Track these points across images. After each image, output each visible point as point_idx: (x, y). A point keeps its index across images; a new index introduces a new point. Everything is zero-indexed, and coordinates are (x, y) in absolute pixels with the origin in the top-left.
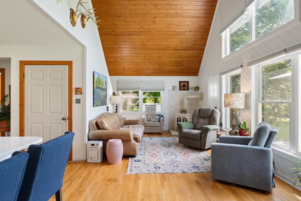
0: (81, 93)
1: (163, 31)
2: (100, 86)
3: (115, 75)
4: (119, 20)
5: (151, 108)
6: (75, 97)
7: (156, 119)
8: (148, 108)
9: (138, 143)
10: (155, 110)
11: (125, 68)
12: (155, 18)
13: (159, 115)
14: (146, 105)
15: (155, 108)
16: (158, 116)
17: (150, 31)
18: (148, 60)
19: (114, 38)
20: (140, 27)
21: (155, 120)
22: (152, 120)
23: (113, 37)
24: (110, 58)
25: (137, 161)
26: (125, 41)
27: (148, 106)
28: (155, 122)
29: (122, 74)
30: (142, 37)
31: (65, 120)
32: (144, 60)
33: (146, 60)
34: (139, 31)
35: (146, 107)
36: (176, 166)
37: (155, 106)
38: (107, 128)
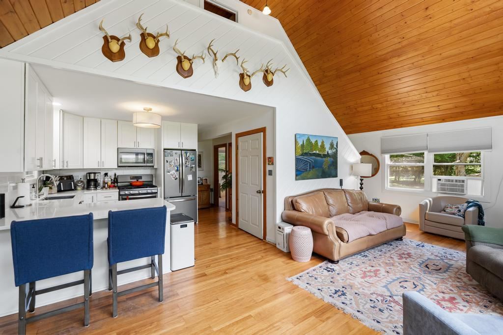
0: (273, 164)
1: (457, 25)
2: (315, 152)
3: (378, 130)
4: (360, 46)
5: (453, 185)
6: (269, 168)
7: (459, 211)
8: (442, 185)
9: (342, 243)
10: (463, 191)
11: (391, 116)
12: (427, 9)
13: (468, 202)
14: (439, 180)
15: (463, 186)
16: (466, 204)
17: (422, 37)
18: (436, 93)
19: (361, 75)
20: (400, 40)
21: (456, 211)
22: (448, 210)
23: (358, 74)
24: (362, 106)
25: (328, 269)
26: (378, 73)
27: (443, 182)
28: (454, 214)
29: (388, 126)
30: (410, 56)
31: (260, 193)
32: (426, 94)
33: (430, 95)
34: (400, 46)
35: (438, 183)
36: (377, 309)
37: (463, 181)
38: (303, 211)
